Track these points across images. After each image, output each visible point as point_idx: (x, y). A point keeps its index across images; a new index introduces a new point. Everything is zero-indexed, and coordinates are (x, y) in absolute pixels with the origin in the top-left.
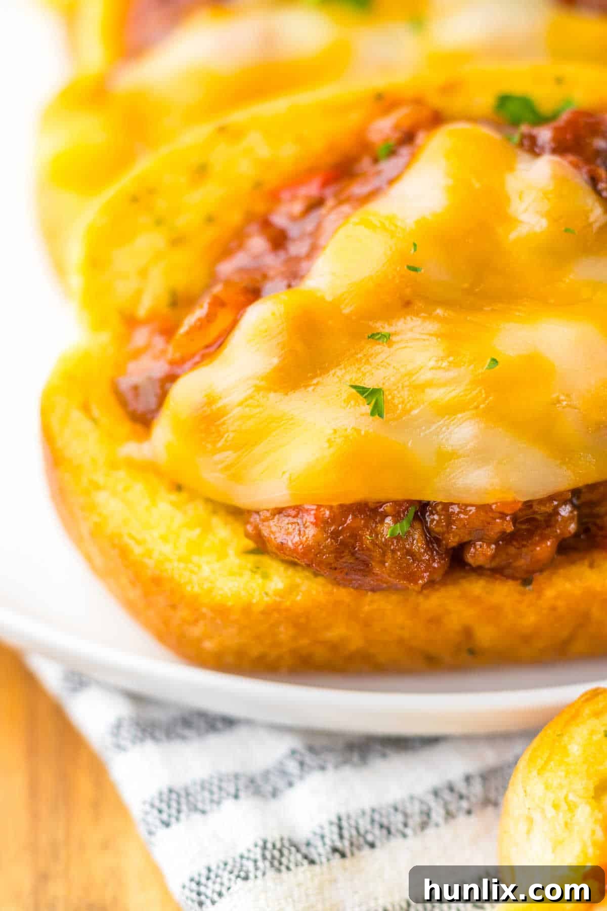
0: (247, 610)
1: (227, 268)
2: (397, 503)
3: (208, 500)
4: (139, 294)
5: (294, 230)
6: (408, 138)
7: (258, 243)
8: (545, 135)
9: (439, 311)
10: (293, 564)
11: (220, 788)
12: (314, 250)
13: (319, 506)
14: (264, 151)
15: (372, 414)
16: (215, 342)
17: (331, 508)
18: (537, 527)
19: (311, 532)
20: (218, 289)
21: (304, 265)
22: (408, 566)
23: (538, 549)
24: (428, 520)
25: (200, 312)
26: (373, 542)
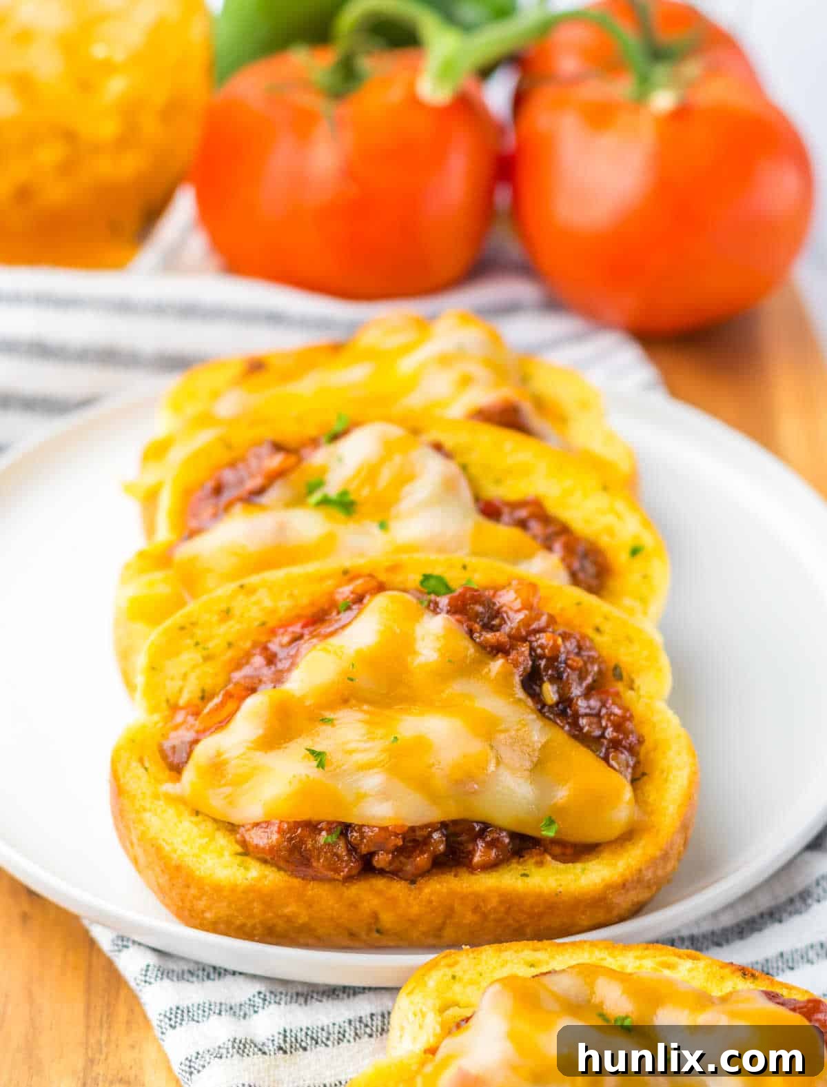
0: (233, 889)
1: (237, 676)
2: (329, 823)
3: (215, 820)
4: (181, 691)
5: (282, 654)
6: (359, 599)
7: (258, 660)
8: (444, 601)
9: (365, 707)
10: (265, 861)
11: (210, 1009)
12: (293, 665)
13: (281, 822)
14: (268, 603)
15: (318, 766)
16: (225, 719)
17: (288, 823)
18: (418, 845)
19: (275, 837)
20: (230, 687)
21: (285, 674)
22: (335, 862)
23: (418, 859)
24: (349, 835)
25: (217, 700)
26: (313, 846)
